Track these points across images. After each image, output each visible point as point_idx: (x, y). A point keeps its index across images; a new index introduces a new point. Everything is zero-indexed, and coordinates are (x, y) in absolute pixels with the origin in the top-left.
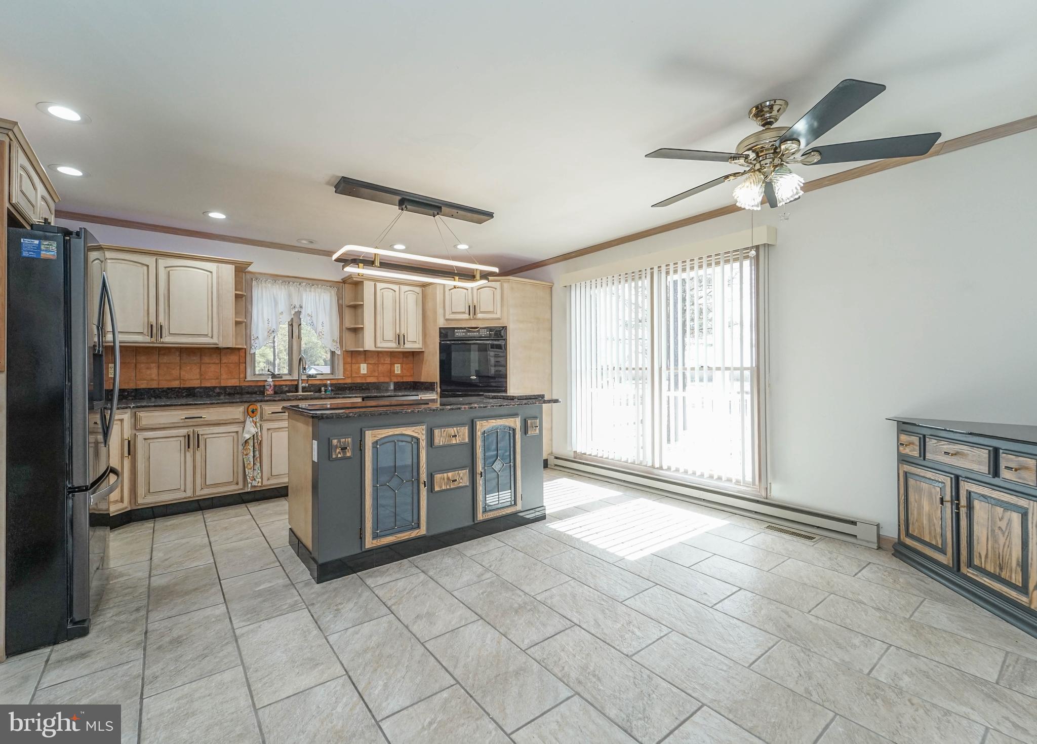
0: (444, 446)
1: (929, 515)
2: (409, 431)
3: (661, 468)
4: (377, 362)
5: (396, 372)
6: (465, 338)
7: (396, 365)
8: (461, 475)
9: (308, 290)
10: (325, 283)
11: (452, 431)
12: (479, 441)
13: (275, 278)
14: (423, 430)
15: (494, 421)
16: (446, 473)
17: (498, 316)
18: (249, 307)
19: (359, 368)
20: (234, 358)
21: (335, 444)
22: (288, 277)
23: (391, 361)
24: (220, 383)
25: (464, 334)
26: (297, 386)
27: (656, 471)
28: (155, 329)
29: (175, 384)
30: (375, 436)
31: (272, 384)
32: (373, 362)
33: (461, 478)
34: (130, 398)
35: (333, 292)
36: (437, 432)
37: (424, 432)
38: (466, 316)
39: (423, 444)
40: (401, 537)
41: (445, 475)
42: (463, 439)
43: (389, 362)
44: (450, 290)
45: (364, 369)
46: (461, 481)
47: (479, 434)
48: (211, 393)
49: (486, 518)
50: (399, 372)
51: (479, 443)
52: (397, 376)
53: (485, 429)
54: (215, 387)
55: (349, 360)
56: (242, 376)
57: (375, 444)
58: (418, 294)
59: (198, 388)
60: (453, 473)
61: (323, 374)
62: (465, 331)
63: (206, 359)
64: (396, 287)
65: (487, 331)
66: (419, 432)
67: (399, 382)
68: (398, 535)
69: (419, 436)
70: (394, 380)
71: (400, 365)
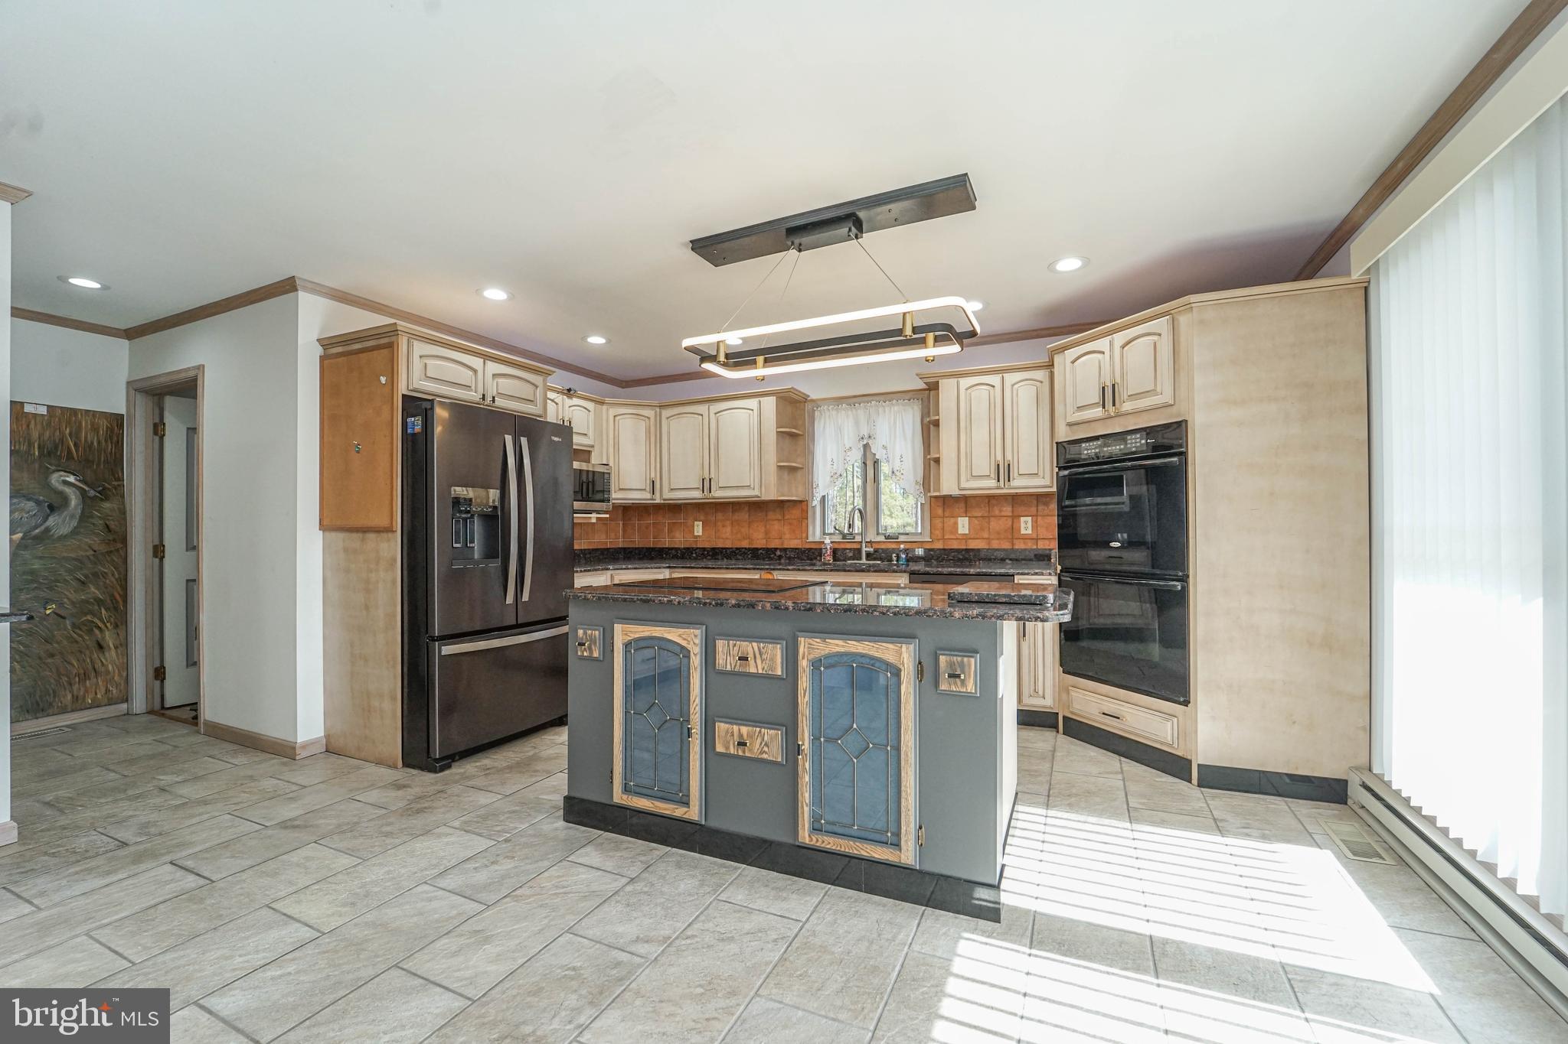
0: (732, 673)
2: (673, 634)
4: (986, 515)
5: (1023, 532)
7: (1023, 519)
8: (766, 738)
9: (881, 410)
10: (903, 395)
11: (750, 648)
12: (804, 679)
13: (839, 401)
14: (696, 636)
15: (840, 642)
16: (736, 724)
17: (1167, 397)
18: (811, 446)
19: (956, 523)
20: (796, 512)
21: (581, 636)
22: (855, 397)
23: (1013, 512)
24: (782, 544)
25: (1097, 450)
26: (859, 550)
28: (706, 484)
29: (745, 544)
30: (626, 634)
31: (828, 547)
32: (980, 514)
33: (766, 745)
34: (709, 557)
35: (916, 408)
36: (720, 644)
37: (697, 641)
38: (1098, 412)
39: (696, 661)
40: (660, 808)
41: (736, 728)
42: (772, 668)
43: (1011, 514)
44: (1073, 361)
45: (963, 525)
46: (766, 749)
47: (804, 663)
48: (772, 556)
49: (823, 846)
50: (1029, 531)
51: (804, 682)
52: (1025, 538)
53: (816, 654)
54: (776, 549)
55: (940, 511)
56: (804, 535)
57: (627, 645)
58: (1041, 382)
59: (761, 549)
60: (750, 728)
61: (908, 534)
62: (1100, 443)
63: (771, 515)
64: (995, 379)
65: (1141, 439)
66: (690, 638)
67: (1032, 549)
68: (658, 804)
69: (689, 647)
70: (1020, 545)
71: (1029, 519)
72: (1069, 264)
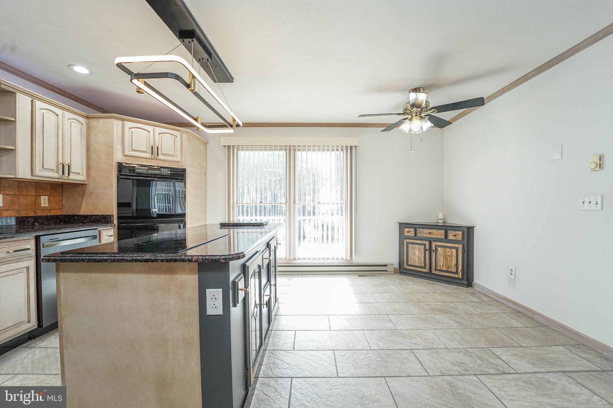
1: (418, 256)
3: (295, 259)
4: (17, 193)
5: (42, 205)
6: (146, 174)
7: (42, 197)
17: (178, 159)
25: (145, 171)
27: (293, 262)
38: (148, 155)
43: (34, 194)
44: (130, 128)
50: (47, 205)
52: (44, 209)
58: (82, 124)
62: (146, 168)
64: (58, 111)
65: (168, 171)
67: (47, 216)
70: (40, 213)
71: (47, 197)
72: (81, 70)
